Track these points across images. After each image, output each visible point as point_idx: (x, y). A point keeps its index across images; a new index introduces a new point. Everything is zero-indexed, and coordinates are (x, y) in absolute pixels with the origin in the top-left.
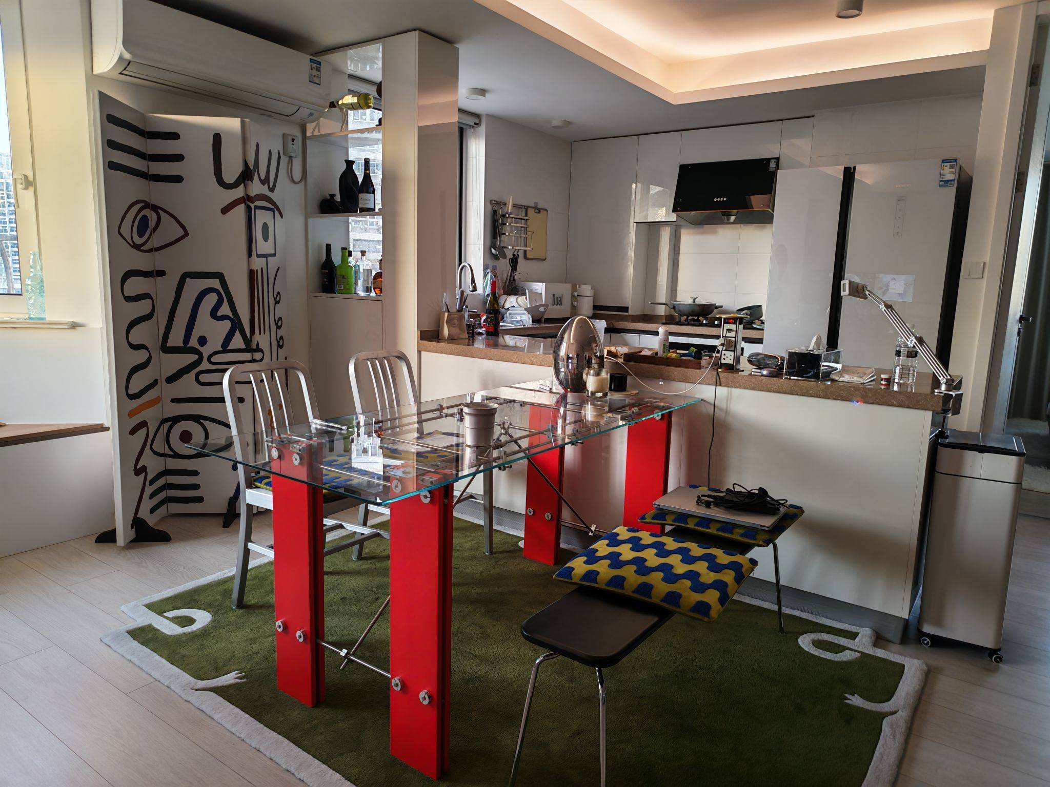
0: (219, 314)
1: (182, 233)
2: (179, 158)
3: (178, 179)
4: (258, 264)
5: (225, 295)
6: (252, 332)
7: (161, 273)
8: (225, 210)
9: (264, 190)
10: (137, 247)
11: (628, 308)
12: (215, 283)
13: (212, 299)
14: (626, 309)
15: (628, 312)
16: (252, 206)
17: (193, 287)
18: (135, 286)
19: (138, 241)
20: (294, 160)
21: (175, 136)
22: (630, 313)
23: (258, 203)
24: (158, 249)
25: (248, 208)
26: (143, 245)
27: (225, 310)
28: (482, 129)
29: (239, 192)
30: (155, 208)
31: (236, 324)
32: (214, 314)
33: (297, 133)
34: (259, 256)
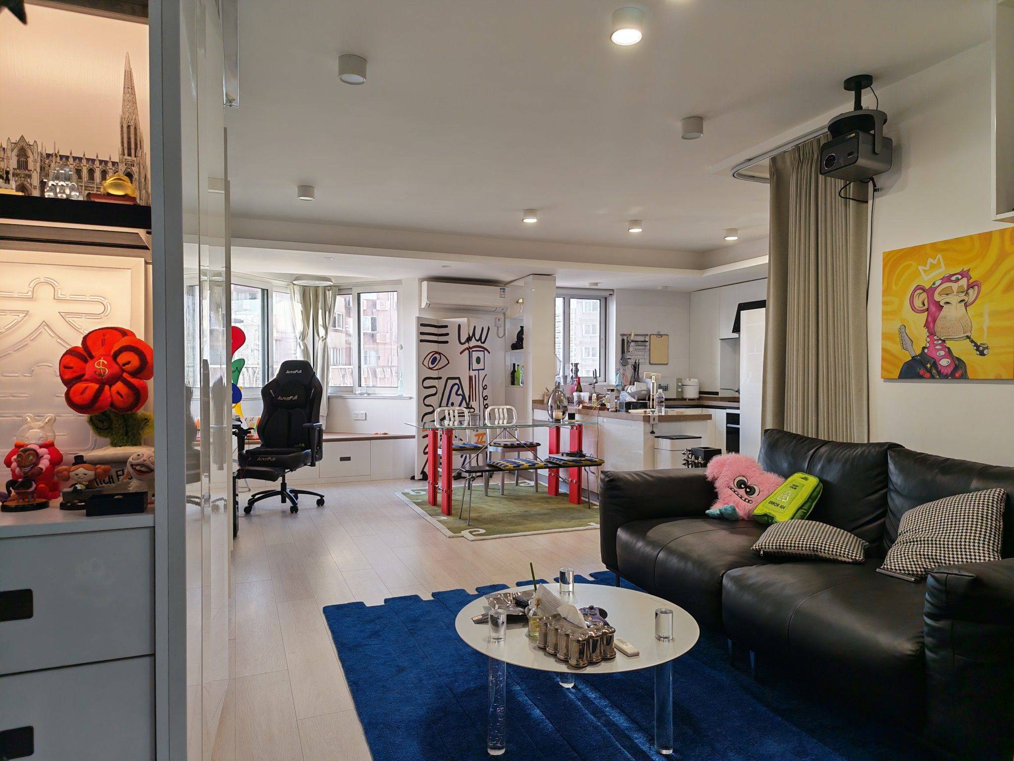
0: (458, 393)
1: (447, 362)
2: (447, 334)
3: (447, 342)
4: (473, 373)
5: (460, 386)
6: (469, 401)
7: (440, 378)
8: (461, 353)
9: (479, 343)
10: (431, 369)
11: (718, 392)
12: (457, 381)
13: (456, 387)
14: (717, 393)
15: (718, 395)
16: (471, 350)
17: (451, 382)
18: (428, 383)
19: (431, 366)
20: (500, 328)
21: (446, 327)
22: (720, 395)
23: (473, 349)
24: (440, 369)
25: (469, 351)
26: (433, 367)
27: (460, 392)
28: (614, 297)
29: (466, 345)
30: (440, 354)
31: (464, 397)
32: (456, 394)
33: (502, 317)
34: (473, 370)
